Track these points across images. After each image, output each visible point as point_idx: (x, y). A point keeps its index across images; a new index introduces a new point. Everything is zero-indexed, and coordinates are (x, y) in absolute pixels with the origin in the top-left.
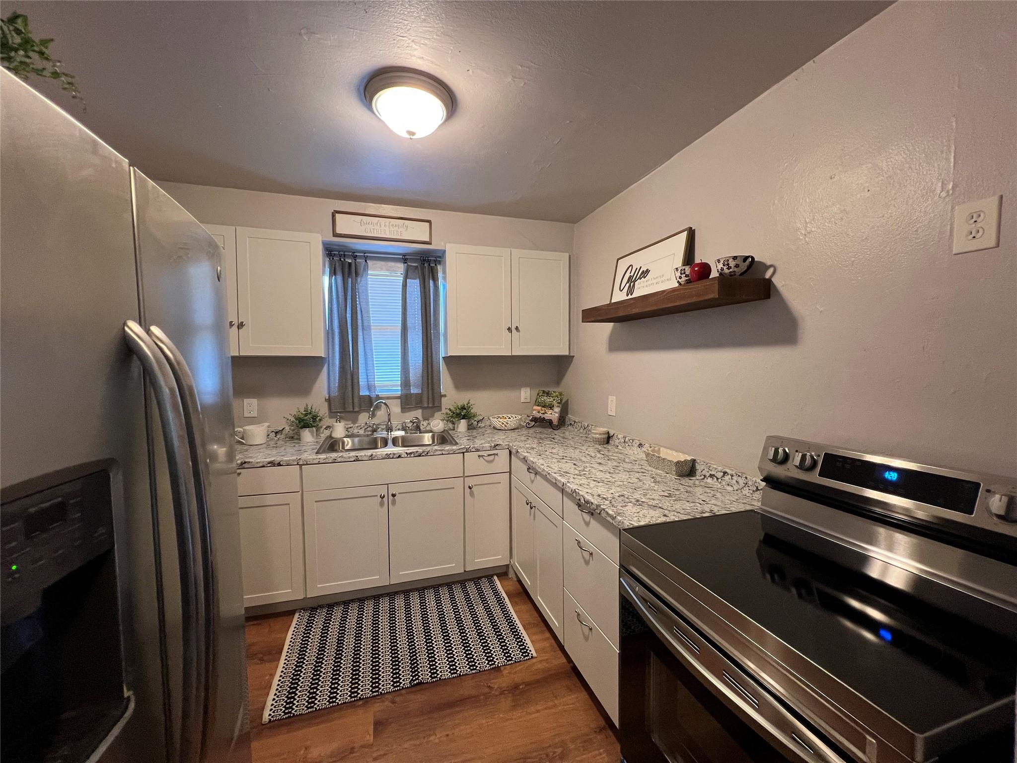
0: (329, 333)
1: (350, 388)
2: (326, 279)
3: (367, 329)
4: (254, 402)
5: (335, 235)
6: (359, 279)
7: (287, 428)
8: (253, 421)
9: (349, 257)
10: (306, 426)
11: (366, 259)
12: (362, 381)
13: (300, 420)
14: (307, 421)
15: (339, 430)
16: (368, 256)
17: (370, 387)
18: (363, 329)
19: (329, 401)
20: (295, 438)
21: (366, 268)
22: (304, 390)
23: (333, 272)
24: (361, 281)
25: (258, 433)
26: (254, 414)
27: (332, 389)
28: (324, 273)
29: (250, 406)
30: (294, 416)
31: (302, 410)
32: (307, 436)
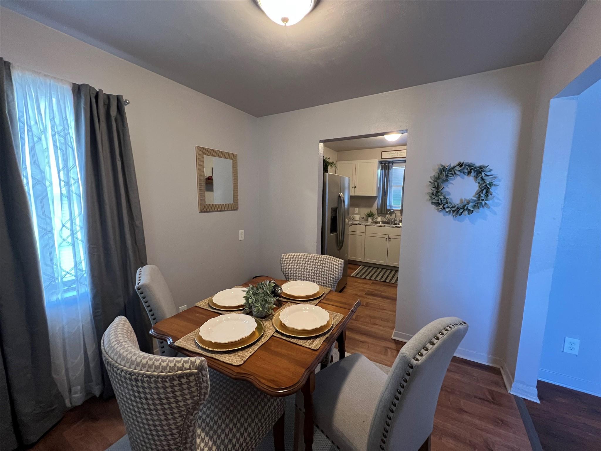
0: (379, 188)
1: (384, 206)
2: (379, 171)
3: (391, 187)
4: (357, 209)
5: (382, 159)
6: (389, 170)
7: (365, 217)
8: (357, 214)
9: (387, 163)
10: (370, 217)
11: (393, 163)
12: (388, 204)
13: (368, 215)
14: (370, 215)
15: (379, 219)
16: (393, 162)
17: (390, 206)
18: (390, 187)
19: (377, 210)
20: (367, 220)
21: (392, 166)
22: (371, 206)
23: (382, 169)
24: (391, 171)
25: (357, 217)
26: (357, 212)
27: (379, 206)
28: (379, 169)
29: (356, 210)
30: (367, 213)
31: (369, 212)
32: (370, 220)
